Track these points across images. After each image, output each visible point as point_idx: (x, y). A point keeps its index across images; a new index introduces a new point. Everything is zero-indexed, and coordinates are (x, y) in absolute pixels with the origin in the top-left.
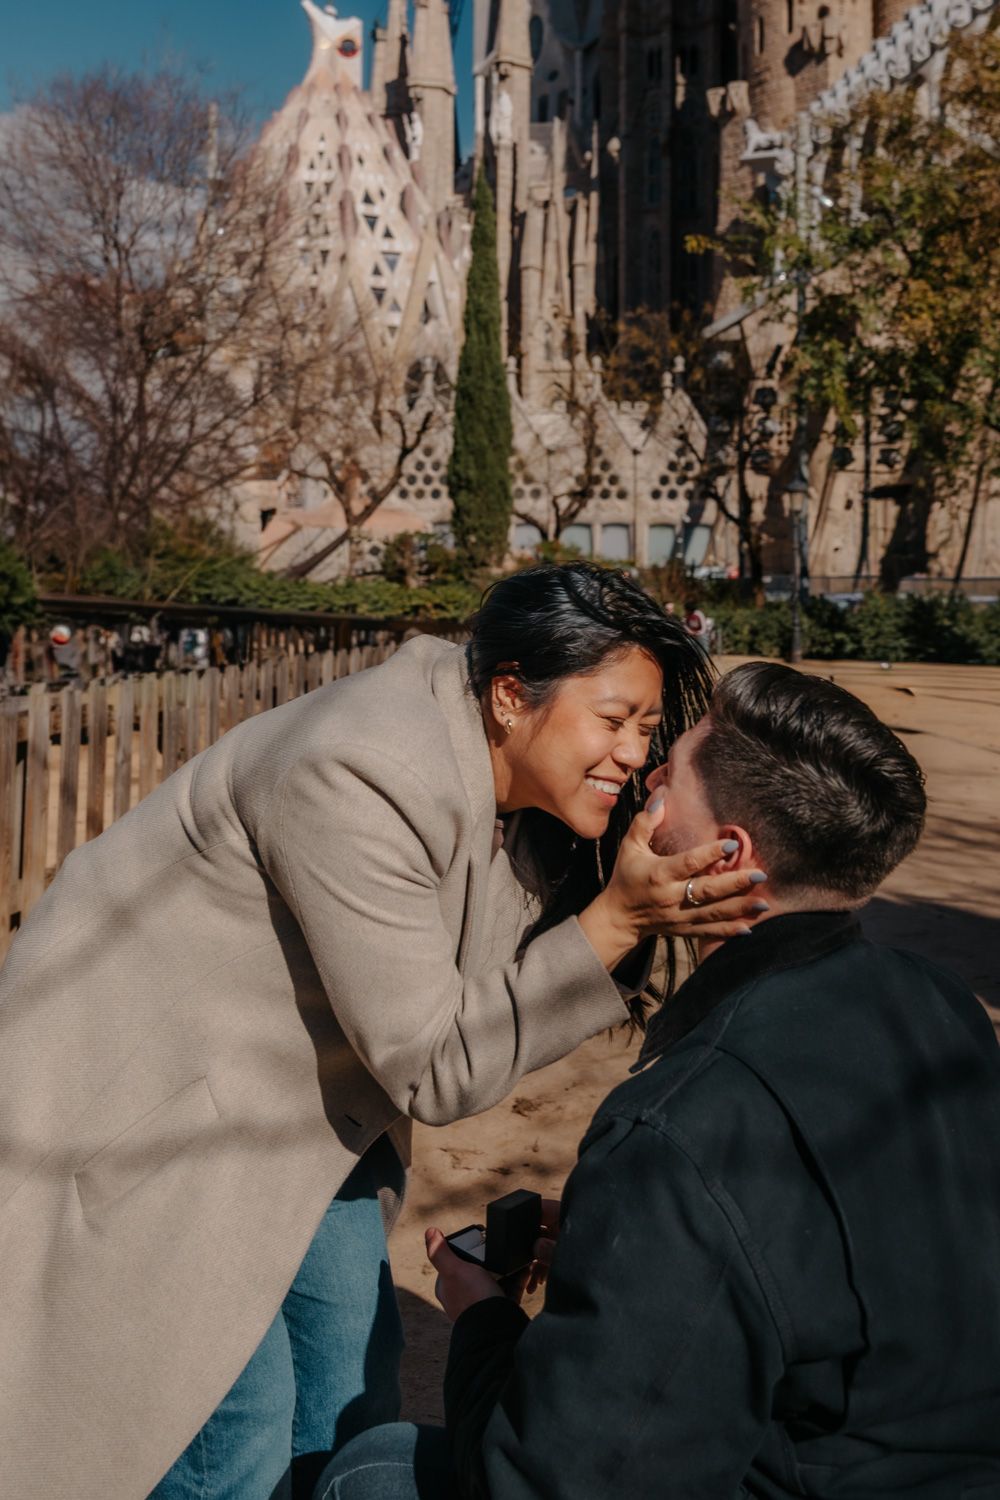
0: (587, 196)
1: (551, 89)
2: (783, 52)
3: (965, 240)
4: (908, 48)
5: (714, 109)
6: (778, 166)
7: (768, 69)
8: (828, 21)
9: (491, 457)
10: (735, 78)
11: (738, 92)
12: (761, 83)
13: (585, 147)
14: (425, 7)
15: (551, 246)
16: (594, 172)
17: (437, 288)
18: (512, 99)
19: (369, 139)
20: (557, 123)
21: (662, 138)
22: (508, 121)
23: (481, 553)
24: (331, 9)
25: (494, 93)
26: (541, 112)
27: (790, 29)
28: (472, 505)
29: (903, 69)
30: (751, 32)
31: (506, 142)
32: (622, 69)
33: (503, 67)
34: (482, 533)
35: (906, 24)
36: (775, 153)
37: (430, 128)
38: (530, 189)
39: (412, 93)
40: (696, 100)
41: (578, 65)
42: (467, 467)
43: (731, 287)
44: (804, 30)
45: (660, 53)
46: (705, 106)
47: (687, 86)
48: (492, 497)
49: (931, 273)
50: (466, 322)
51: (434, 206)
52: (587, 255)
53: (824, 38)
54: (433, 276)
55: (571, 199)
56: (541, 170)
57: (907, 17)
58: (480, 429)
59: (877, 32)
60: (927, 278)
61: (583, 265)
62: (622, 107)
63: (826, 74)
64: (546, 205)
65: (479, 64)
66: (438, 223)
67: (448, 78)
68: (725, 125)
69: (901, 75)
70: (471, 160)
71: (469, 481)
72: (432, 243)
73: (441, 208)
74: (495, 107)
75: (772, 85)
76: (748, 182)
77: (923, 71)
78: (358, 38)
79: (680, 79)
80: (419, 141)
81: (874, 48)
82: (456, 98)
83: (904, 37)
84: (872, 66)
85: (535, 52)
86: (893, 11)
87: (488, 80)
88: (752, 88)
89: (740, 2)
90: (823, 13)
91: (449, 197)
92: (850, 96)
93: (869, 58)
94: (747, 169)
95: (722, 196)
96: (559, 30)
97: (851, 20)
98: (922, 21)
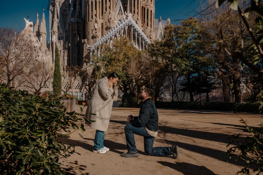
0: (66, 51)
1: (60, 36)
2: (91, 36)
3: (115, 61)
5: (83, 42)
7: (89, 38)
9: (59, 82)
11: (86, 40)
13: (66, 44)
14: (42, 22)
16: (67, 47)
17: (45, 60)
18: (55, 37)
19: (34, 39)
20: (62, 40)
21: (76, 44)
22: (55, 39)
23: (57, 94)
24: (28, 20)
25: (53, 35)
26: (59, 39)
27: (92, 34)
29: (105, 41)
30: (87, 33)
31: (54, 42)
32: (71, 35)
33: (54, 32)
34: (57, 92)
36: (90, 48)
37: (43, 38)
39: (40, 33)
40: (80, 40)
41: (64, 33)
42: (55, 83)
43: (85, 64)
44: (94, 34)
45: (76, 34)
48: (59, 88)
50: (55, 66)
51: (44, 49)
53: (96, 35)
54: (45, 59)
55: (64, 51)
57: (106, 35)
58: (57, 79)
59: (102, 36)
61: (66, 59)
62: (71, 40)
63: (96, 40)
64: (60, 51)
65: (50, 31)
66: (45, 51)
67: (46, 32)
68: (84, 44)
70: (49, 44)
71: (56, 85)
72: (44, 54)
74: (53, 37)
75: (90, 40)
76: (87, 51)
77: (107, 41)
78: (33, 24)
79: (78, 37)
80: (42, 40)
81: (102, 38)
82: (47, 35)
83: (105, 37)
84: (102, 40)
85: (58, 31)
86: (104, 34)
87: (51, 33)
88: (87, 40)
89: (86, 29)
90: (96, 32)
91: (46, 48)
92: (99, 43)
93: (101, 39)
94: (87, 50)
95: (84, 53)
96: (61, 28)
97: (99, 34)
98: (107, 35)
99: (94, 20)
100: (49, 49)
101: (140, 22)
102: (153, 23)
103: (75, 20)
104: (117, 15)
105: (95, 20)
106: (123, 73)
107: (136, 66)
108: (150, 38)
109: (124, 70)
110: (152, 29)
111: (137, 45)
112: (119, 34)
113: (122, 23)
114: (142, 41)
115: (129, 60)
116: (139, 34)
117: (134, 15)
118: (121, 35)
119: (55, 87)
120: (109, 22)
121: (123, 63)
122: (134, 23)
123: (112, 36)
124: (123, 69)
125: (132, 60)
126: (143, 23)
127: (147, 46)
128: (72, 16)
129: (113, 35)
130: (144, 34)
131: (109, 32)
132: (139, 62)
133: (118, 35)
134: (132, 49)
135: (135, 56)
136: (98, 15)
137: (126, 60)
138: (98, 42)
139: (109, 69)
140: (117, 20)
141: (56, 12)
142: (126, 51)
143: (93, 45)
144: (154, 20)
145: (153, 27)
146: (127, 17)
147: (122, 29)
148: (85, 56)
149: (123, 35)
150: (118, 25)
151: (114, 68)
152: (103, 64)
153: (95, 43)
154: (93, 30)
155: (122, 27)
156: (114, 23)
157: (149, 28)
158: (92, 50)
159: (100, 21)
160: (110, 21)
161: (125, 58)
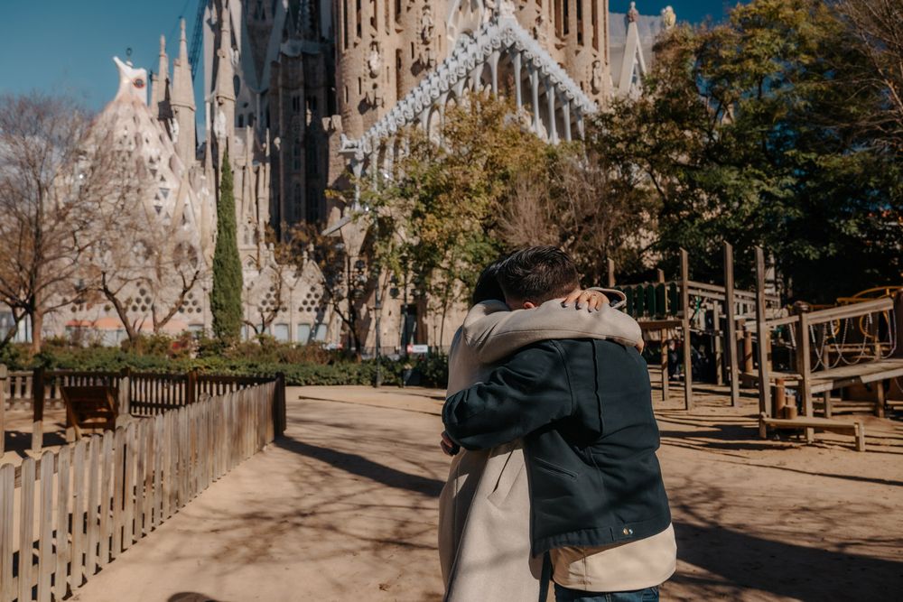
0: (264, 165)
1: (245, 112)
2: (358, 103)
3: (450, 196)
4: (413, 106)
5: (326, 127)
6: (356, 156)
7: (350, 110)
8: (377, 90)
9: (232, 293)
10: (335, 113)
11: (337, 120)
12: (347, 117)
13: (263, 141)
14: (179, 66)
15: (246, 188)
16: (268, 153)
17: (189, 208)
18: (226, 116)
19: (152, 131)
20: (248, 127)
21: (301, 139)
22: (224, 126)
23: (228, 340)
24: (129, 63)
25: (216, 112)
26: (240, 123)
27: (360, 93)
28: (223, 317)
29: (411, 115)
30: (342, 92)
31: (223, 136)
32: (280, 104)
33: (220, 99)
34: (228, 330)
35: (412, 95)
36: (355, 150)
37: (183, 125)
38: (235, 160)
39: (173, 108)
40: (317, 123)
41: (258, 101)
42: (220, 298)
43: (336, 210)
44: (367, 94)
45: (298, 98)
46: (321, 126)
47: (312, 115)
48: (233, 313)
49: (436, 211)
50: (219, 227)
51: (186, 166)
52: (265, 193)
53: (375, 98)
54: (187, 201)
55: (256, 166)
56: (241, 152)
57: (412, 92)
58: (227, 279)
59: (398, 98)
60: (435, 214)
61: (263, 198)
62: (281, 123)
63: (377, 115)
64: (244, 168)
65: (207, 97)
66: (189, 174)
67: (192, 103)
68: (331, 135)
69: (410, 118)
70: (205, 144)
71: (221, 305)
72: (186, 184)
73: (190, 168)
74: (216, 119)
75: (352, 119)
76: (342, 162)
77: (419, 117)
78: (145, 79)
79: (308, 111)
80: (177, 133)
81: (398, 105)
82: (196, 112)
83: (411, 101)
84: (397, 113)
85: (237, 93)
86: (406, 88)
87: (212, 105)
88: (343, 119)
89: (337, 77)
90: (375, 86)
91: (193, 161)
92: (388, 126)
93: (396, 109)
94: (341, 156)
95: (331, 169)
96: (248, 83)
97: (387, 91)
98: (418, 94)
99: (367, 39)
100: (203, 165)
101: (548, 31)
102: (605, 32)
103: (294, 49)
104: (456, 15)
105: (371, 40)
106: (484, 241)
107: (539, 210)
108: (595, 91)
109: (491, 228)
110: (601, 55)
111: (539, 121)
112: (466, 85)
113: (476, 41)
114: (558, 106)
115: (509, 188)
116: (548, 77)
117: (521, 8)
118: (473, 87)
119: (218, 313)
120: (426, 42)
121: (483, 199)
122: (523, 36)
123: (437, 93)
124: (486, 228)
125: (524, 186)
126: (560, 33)
127: (581, 125)
128: (285, 34)
129: (441, 93)
130: (567, 76)
131: (424, 83)
132: (556, 193)
133: (460, 89)
134: (521, 141)
135: (536, 169)
136: (381, 21)
137: (499, 187)
138: (384, 124)
139: (427, 227)
140: (457, 31)
141: (226, 26)
142: (497, 151)
143: (363, 137)
144: (605, 19)
145: (606, 46)
146: (497, 14)
147: (476, 64)
148: (336, 182)
149: (482, 87)
150: (459, 51)
151: (448, 224)
152: (403, 208)
153: (372, 129)
154: (363, 78)
155: (474, 55)
156: (442, 47)
157: (587, 49)
158: (360, 156)
159: (389, 42)
160: (429, 38)
161: (491, 178)
